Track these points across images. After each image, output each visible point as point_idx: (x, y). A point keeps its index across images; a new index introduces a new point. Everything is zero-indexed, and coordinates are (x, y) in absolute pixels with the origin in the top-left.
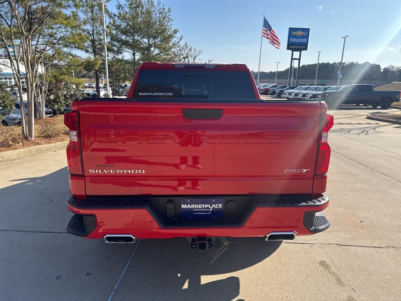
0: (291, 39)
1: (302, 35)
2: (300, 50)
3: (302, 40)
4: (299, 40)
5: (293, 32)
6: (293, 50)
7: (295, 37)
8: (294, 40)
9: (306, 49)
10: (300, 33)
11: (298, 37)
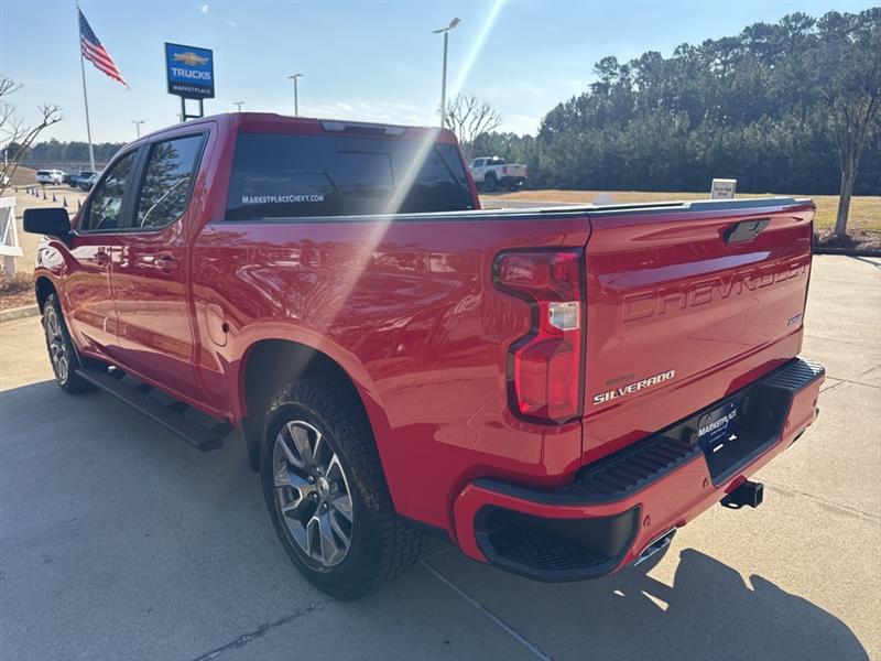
0: (175, 69)
1: (198, 63)
2: (199, 97)
3: (201, 75)
4: (192, 74)
5: (176, 55)
6: (185, 95)
7: (181, 64)
8: (181, 72)
9: (212, 95)
10: (193, 58)
11: (189, 68)
